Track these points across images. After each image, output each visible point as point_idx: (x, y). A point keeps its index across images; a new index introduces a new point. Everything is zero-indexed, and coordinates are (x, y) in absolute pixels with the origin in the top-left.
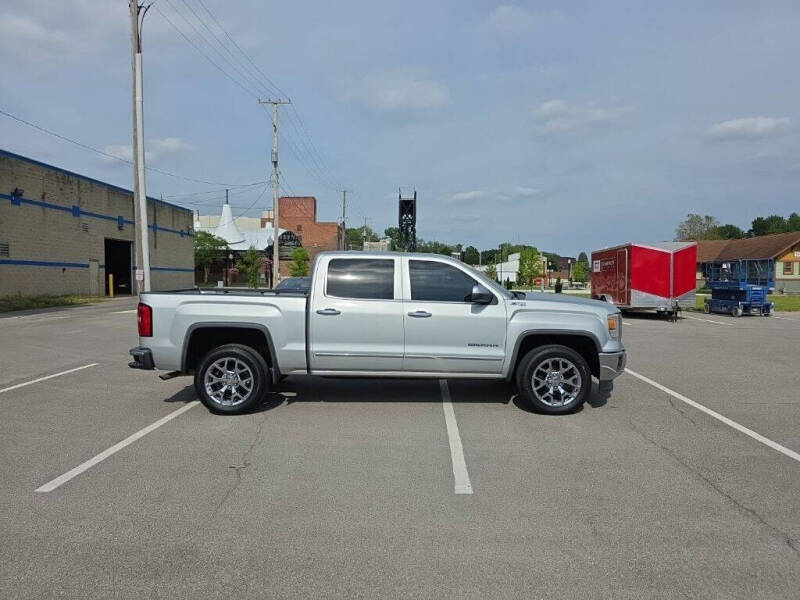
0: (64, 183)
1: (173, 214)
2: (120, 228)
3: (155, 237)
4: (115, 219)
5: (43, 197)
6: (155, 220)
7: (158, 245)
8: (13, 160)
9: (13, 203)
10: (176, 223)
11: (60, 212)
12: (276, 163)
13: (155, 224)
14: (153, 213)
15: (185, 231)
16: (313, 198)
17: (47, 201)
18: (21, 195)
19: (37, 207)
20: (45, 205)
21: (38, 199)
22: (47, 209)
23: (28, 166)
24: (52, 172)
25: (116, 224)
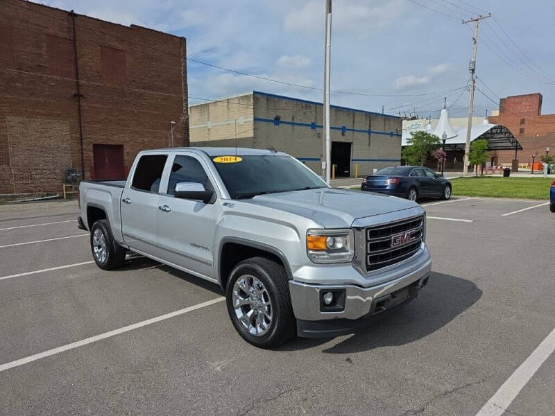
0: (306, 109)
1: (385, 121)
2: (343, 134)
3: (370, 138)
4: (340, 129)
5: (293, 119)
6: (370, 126)
7: (371, 144)
8: (276, 99)
9: (275, 124)
10: (387, 126)
11: (303, 127)
12: (473, 71)
13: (370, 130)
14: (368, 122)
15: (395, 133)
16: (539, 94)
17: (295, 122)
18: (279, 119)
19: (289, 125)
20: (293, 124)
21: (290, 121)
22: (295, 126)
23: (284, 101)
24: (299, 103)
25: (341, 131)
